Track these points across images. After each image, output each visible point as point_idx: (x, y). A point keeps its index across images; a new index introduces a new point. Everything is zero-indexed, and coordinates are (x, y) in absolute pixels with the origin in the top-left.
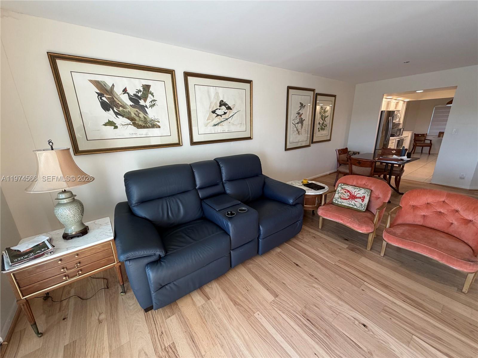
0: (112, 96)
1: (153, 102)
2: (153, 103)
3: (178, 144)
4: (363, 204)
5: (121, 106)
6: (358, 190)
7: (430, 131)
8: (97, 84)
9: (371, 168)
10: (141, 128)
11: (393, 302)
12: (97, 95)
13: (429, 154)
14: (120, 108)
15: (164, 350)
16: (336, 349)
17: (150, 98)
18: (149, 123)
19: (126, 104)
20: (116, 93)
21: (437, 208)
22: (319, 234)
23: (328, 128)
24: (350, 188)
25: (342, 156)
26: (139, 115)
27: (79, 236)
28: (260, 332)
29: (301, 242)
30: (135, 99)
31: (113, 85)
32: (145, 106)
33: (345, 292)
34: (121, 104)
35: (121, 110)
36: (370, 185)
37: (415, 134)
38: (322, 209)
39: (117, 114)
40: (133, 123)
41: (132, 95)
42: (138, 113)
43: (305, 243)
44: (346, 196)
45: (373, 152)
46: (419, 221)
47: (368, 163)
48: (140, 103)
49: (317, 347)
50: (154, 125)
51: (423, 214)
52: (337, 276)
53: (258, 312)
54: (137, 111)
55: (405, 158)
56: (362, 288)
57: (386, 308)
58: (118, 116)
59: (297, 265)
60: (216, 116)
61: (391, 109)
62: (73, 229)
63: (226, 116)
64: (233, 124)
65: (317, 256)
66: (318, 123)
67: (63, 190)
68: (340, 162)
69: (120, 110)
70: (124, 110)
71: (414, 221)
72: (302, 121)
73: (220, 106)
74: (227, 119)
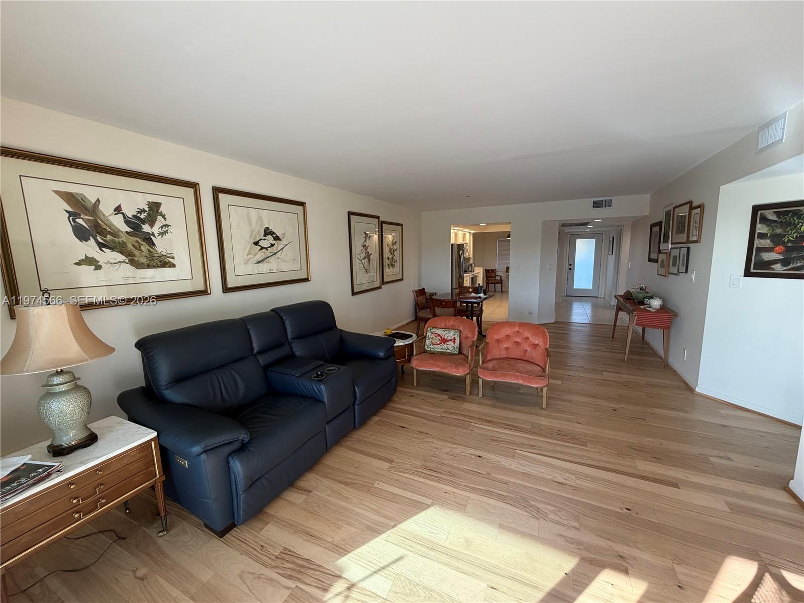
0: (96, 217)
1: (165, 228)
2: (165, 230)
3: (204, 292)
4: (455, 346)
5: (110, 233)
6: (447, 332)
7: (498, 266)
8: (69, 197)
9: (454, 309)
10: (143, 268)
11: (497, 432)
12: (68, 215)
13: (502, 292)
14: (108, 236)
15: (276, 559)
16: (462, 482)
17: (160, 221)
18: (157, 259)
19: (119, 230)
20: (102, 213)
21: (514, 338)
22: (415, 391)
23: (398, 265)
24: (439, 331)
25: (420, 298)
26: (140, 247)
27: (87, 445)
28: (386, 497)
29: (398, 404)
30: (135, 224)
31: (98, 200)
32: (151, 233)
33: (457, 437)
34: (110, 230)
35: (110, 240)
36: (457, 325)
37: (485, 270)
38: (416, 359)
39: (101, 246)
40: (129, 260)
41: (131, 217)
42: (138, 244)
43: (403, 404)
44: (437, 340)
45: (450, 292)
46: (504, 354)
47: (450, 303)
48: (143, 229)
49: (445, 487)
50: (165, 263)
51: (506, 346)
52: (446, 426)
53: (378, 482)
54: (137, 242)
55: (482, 295)
56: (471, 428)
57: (493, 438)
58: (103, 249)
59: (403, 427)
60: (260, 250)
61: (460, 241)
62: (70, 437)
63: (274, 249)
64: (284, 260)
65: (421, 413)
66: (387, 257)
67: (59, 370)
68: (418, 307)
69: (108, 239)
70: (115, 239)
71: (500, 355)
72: (368, 256)
73: (265, 236)
74: (275, 254)
